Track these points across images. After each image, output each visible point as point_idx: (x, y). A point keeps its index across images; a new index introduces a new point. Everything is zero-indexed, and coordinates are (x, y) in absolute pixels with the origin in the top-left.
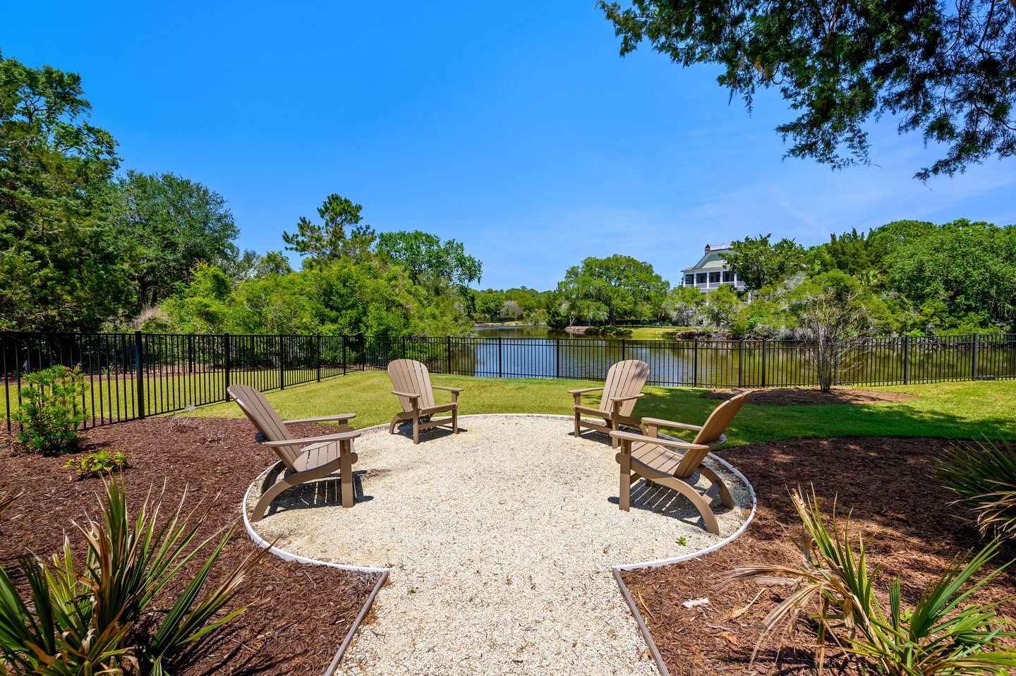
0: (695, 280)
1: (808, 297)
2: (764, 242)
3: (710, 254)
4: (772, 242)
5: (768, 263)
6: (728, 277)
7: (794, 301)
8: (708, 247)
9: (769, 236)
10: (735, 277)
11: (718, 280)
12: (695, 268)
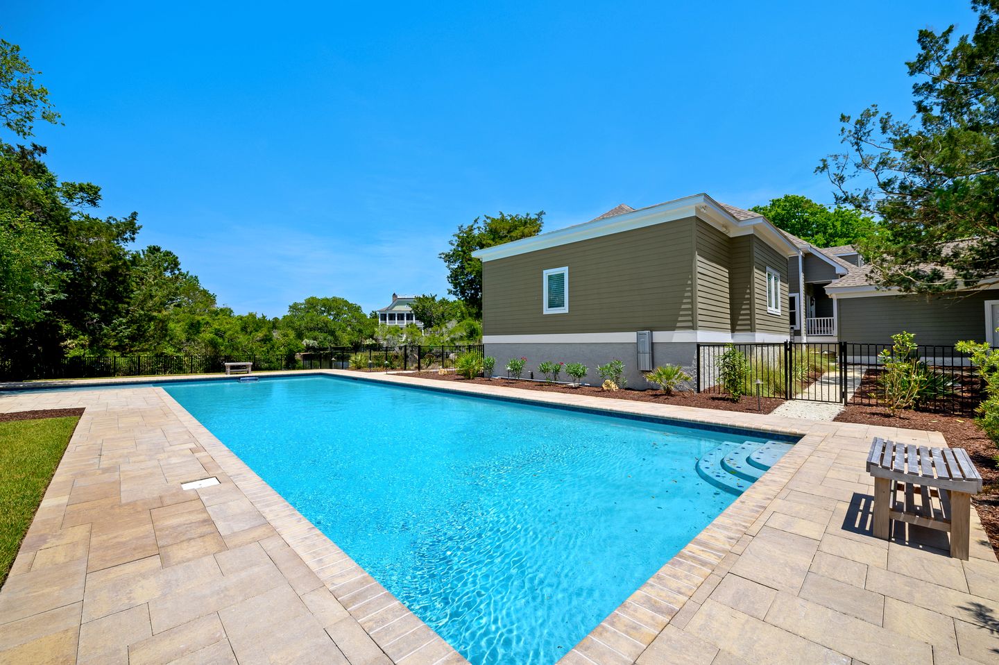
0: (387, 318)
1: (458, 334)
2: (433, 299)
3: (397, 300)
4: (438, 299)
5: (437, 312)
6: (409, 317)
7: (452, 336)
8: (394, 294)
9: (436, 295)
10: (414, 318)
11: (403, 319)
12: (387, 309)
